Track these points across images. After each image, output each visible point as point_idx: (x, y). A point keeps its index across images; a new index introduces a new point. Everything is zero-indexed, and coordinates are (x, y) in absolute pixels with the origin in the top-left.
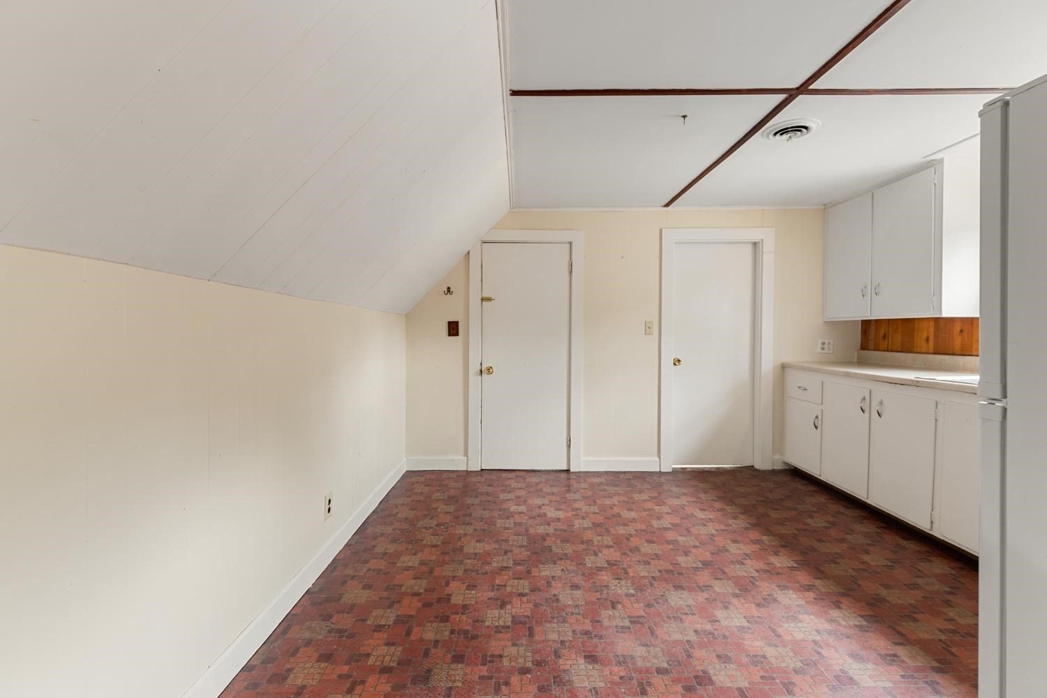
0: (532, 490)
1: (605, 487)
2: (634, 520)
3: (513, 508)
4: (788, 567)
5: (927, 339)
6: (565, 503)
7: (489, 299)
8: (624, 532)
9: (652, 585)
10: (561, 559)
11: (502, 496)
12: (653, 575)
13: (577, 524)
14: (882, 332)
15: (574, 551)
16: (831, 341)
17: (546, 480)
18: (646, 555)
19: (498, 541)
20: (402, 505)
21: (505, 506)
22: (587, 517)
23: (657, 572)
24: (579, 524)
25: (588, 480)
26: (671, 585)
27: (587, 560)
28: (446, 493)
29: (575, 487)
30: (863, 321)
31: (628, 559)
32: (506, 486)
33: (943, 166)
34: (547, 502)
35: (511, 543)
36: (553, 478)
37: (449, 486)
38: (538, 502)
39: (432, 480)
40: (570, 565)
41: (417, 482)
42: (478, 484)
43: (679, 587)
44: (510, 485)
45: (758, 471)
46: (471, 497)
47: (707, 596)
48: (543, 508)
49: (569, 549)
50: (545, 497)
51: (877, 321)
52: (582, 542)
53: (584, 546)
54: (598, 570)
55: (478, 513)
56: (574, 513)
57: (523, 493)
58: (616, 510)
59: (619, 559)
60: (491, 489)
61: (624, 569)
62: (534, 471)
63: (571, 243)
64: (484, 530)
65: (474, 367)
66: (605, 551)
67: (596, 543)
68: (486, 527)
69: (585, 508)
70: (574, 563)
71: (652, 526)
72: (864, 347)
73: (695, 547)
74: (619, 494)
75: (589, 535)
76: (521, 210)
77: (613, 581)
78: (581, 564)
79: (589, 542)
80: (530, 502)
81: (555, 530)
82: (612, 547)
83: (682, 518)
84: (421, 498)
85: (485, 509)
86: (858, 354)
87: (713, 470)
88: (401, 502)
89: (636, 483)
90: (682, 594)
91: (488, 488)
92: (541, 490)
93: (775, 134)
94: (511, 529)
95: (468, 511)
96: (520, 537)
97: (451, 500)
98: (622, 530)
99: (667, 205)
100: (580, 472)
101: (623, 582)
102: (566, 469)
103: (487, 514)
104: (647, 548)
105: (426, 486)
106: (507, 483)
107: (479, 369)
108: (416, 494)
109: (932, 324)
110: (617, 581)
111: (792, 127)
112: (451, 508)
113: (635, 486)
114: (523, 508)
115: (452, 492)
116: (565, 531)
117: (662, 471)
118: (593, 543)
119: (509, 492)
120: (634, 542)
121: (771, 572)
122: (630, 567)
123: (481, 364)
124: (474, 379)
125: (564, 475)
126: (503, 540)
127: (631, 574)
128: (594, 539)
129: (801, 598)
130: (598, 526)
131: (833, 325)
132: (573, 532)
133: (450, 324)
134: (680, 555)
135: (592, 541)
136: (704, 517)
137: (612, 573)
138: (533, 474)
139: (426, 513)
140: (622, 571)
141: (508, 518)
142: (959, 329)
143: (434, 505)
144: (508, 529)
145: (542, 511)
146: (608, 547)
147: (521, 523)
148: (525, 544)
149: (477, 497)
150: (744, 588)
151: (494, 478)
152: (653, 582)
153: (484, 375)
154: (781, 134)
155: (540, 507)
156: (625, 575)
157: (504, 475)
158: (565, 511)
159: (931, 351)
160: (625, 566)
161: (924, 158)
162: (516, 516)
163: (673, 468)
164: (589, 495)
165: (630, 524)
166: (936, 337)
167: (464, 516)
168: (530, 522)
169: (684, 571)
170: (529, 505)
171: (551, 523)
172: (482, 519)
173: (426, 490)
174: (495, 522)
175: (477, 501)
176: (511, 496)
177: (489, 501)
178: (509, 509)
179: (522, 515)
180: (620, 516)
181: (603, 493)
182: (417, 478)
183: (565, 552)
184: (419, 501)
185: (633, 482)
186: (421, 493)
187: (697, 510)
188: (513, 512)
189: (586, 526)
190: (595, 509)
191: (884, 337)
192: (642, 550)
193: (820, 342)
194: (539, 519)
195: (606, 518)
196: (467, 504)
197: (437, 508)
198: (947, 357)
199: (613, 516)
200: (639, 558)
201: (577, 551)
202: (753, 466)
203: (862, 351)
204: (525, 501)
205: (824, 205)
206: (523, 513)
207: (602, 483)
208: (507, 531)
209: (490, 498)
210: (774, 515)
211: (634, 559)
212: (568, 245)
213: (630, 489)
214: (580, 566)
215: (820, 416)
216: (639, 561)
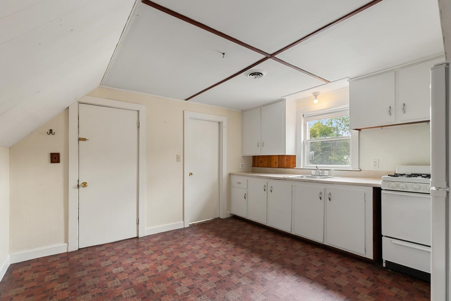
0: (121, 254)
1: (163, 242)
2: (187, 258)
3: (115, 271)
4: (259, 261)
5: (276, 163)
6: (145, 258)
7: (84, 140)
8: (186, 266)
9: (216, 293)
10: (162, 296)
11: (103, 264)
12: (214, 287)
13: (160, 268)
14: (260, 160)
15: (167, 288)
16: (244, 164)
17: (127, 246)
18: (204, 276)
19: (115, 298)
20: (17, 295)
21: (108, 270)
22: (163, 263)
23: (214, 284)
24: (161, 269)
25: (151, 240)
26: (225, 289)
27: (177, 291)
28: (57, 273)
29: (146, 246)
30: (253, 156)
31: (197, 282)
32: (102, 256)
33: (285, 101)
34: (135, 260)
35: (124, 296)
36: (131, 244)
37: (57, 267)
38: (129, 261)
39: (39, 266)
40: (170, 298)
41: (25, 271)
42: (80, 260)
43: (228, 289)
44: (105, 255)
45: (222, 219)
46: (79, 271)
47: (242, 289)
48: (134, 264)
49: (163, 287)
50: (132, 257)
51: (258, 156)
52: (168, 280)
53: (171, 282)
54: (186, 295)
55: (89, 282)
56: (154, 263)
57: (116, 258)
58: (175, 254)
59: (193, 284)
60: (92, 262)
61: (198, 289)
62: (116, 242)
63: (138, 111)
64: (101, 293)
65: (73, 183)
66: (183, 281)
67: (176, 278)
68: (101, 290)
69: (159, 258)
70: (171, 296)
71: (197, 258)
72: (254, 166)
73: (222, 264)
74: (172, 245)
75: (170, 274)
76: (107, 87)
77: (198, 299)
78: (175, 295)
79: (172, 278)
80: (123, 263)
81: (149, 277)
82: (185, 277)
83: (207, 250)
84: (34, 284)
85: (94, 277)
86: (252, 168)
87: (206, 222)
88: (14, 294)
89: (177, 237)
90: (232, 292)
91: (90, 261)
92: (127, 253)
93: (250, 75)
94: (120, 286)
95: (82, 283)
96: (129, 290)
97: (63, 278)
98: (184, 266)
99: (187, 100)
100: (144, 237)
101: (202, 297)
102: (136, 236)
103: (97, 281)
104: (203, 272)
105: (35, 272)
106: (102, 254)
107: (77, 184)
108: (28, 282)
109: (277, 157)
110: (199, 298)
111: (258, 73)
112: (65, 285)
113: (177, 238)
114: (121, 269)
115: (61, 272)
116: (155, 276)
117: (185, 227)
118: (175, 278)
119: (107, 260)
120: (195, 270)
121: (255, 266)
122: (201, 286)
123: (78, 181)
124: (73, 192)
125: (135, 241)
126: (118, 296)
127: (204, 291)
128: (174, 276)
129: (273, 275)
130: (171, 267)
131: (244, 157)
132: (160, 275)
133: (52, 155)
134: (219, 271)
135: (173, 277)
136: (216, 247)
137: (194, 294)
138: (116, 244)
139: (45, 295)
140: (199, 290)
141: (114, 279)
142: (286, 159)
143: (49, 287)
144: (117, 287)
145: (134, 267)
146: (183, 278)
147: (125, 279)
148: (135, 293)
149: (84, 269)
150: (252, 279)
151: (90, 253)
152: (216, 291)
153: (81, 188)
154: (252, 75)
155: (132, 265)
156: (201, 292)
157: (97, 249)
158: (148, 263)
159: (277, 167)
160: (198, 287)
161: (281, 97)
162: (120, 276)
163: (189, 225)
164: (157, 249)
165: (186, 260)
166: (279, 162)
167: (79, 287)
168: (131, 277)
169: (225, 279)
170: (124, 265)
171: (145, 274)
172: (95, 285)
173: (37, 275)
174: (106, 284)
175: (85, 273)
176: (109, 262)
177: (95, 271)
178: (112, 272)
179: (123, 274)
180: (179, 257)
181: (163, 246)
182: (24, 268)
183: (162, 290)
184: (33, 287)
185: (175, 236)
186: (33, 280)
187: (211, 244)
188: (116, 273)
189: (165, 269)
190: (164, 257)
191: (261, 162)
192: (200, 274)
193: (241, 164)
194: (135, 273)
195: (173, 261)
196: (78, 277)
197: (53, 289)
198: (283, 169)
199: (175, 258)
200: (202, 279)
201: (169, 287)
202: (219, 217)
203: (253, 167)
204: (121, 263)
205: (242, 110)
206: (123, 272)
207: (159, 240)
208: (118, 289)
209: (94, 268)
210: (240, 238)
211: (200, 281)
212: (137, 112)
213: (176, 240)
214: (176, 296)
215: (246, 194)
216: (203, 281)
